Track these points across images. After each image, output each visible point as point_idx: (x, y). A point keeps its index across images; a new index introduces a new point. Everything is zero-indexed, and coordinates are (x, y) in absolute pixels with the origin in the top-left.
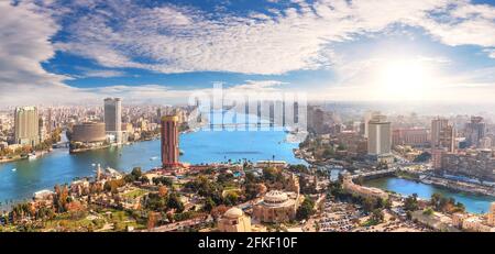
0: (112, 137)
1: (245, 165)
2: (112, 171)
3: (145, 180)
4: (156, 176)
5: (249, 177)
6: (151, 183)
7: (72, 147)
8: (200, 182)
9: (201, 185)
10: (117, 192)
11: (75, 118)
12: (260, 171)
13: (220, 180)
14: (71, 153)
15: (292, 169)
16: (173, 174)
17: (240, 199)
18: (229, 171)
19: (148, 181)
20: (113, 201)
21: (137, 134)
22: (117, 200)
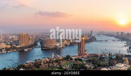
0: (58, 44)
1: (109, 54)
2: (59, 56)
3: (72, 59)
4: (76, 58)
5: (111, 58)
6: (74, 60)
7: (42, 47)
8: (92, 59)
9: (93, 61)
10: (60, 63)
11: (43, 38)
12: (115, 56)
13: (100, 59)
14: (42, 49)
15: (126, 56)
16: (83, 57)
17: (107, 65)
18: (103, 56)
19: (73, 59)
20: (58, 66)
21: (68, 44)
22: (60, 66)
